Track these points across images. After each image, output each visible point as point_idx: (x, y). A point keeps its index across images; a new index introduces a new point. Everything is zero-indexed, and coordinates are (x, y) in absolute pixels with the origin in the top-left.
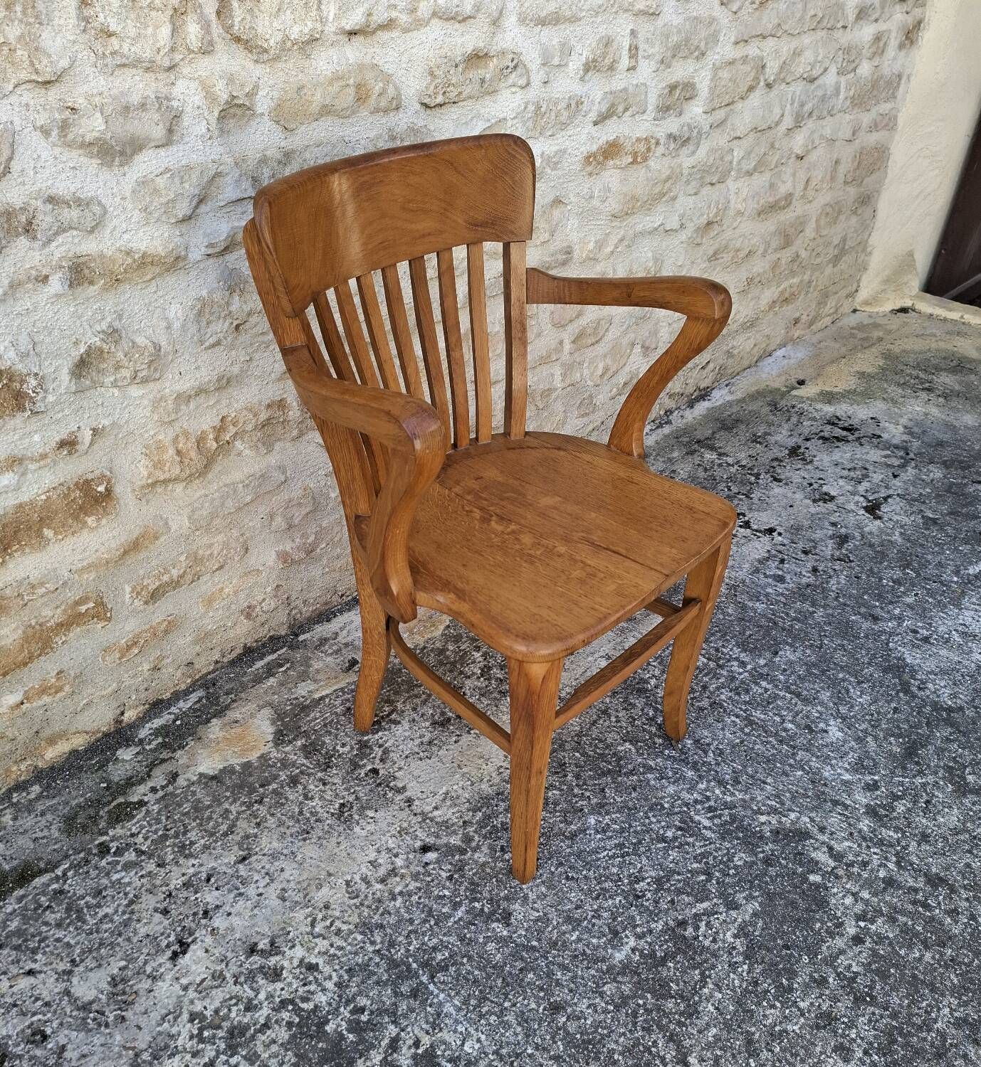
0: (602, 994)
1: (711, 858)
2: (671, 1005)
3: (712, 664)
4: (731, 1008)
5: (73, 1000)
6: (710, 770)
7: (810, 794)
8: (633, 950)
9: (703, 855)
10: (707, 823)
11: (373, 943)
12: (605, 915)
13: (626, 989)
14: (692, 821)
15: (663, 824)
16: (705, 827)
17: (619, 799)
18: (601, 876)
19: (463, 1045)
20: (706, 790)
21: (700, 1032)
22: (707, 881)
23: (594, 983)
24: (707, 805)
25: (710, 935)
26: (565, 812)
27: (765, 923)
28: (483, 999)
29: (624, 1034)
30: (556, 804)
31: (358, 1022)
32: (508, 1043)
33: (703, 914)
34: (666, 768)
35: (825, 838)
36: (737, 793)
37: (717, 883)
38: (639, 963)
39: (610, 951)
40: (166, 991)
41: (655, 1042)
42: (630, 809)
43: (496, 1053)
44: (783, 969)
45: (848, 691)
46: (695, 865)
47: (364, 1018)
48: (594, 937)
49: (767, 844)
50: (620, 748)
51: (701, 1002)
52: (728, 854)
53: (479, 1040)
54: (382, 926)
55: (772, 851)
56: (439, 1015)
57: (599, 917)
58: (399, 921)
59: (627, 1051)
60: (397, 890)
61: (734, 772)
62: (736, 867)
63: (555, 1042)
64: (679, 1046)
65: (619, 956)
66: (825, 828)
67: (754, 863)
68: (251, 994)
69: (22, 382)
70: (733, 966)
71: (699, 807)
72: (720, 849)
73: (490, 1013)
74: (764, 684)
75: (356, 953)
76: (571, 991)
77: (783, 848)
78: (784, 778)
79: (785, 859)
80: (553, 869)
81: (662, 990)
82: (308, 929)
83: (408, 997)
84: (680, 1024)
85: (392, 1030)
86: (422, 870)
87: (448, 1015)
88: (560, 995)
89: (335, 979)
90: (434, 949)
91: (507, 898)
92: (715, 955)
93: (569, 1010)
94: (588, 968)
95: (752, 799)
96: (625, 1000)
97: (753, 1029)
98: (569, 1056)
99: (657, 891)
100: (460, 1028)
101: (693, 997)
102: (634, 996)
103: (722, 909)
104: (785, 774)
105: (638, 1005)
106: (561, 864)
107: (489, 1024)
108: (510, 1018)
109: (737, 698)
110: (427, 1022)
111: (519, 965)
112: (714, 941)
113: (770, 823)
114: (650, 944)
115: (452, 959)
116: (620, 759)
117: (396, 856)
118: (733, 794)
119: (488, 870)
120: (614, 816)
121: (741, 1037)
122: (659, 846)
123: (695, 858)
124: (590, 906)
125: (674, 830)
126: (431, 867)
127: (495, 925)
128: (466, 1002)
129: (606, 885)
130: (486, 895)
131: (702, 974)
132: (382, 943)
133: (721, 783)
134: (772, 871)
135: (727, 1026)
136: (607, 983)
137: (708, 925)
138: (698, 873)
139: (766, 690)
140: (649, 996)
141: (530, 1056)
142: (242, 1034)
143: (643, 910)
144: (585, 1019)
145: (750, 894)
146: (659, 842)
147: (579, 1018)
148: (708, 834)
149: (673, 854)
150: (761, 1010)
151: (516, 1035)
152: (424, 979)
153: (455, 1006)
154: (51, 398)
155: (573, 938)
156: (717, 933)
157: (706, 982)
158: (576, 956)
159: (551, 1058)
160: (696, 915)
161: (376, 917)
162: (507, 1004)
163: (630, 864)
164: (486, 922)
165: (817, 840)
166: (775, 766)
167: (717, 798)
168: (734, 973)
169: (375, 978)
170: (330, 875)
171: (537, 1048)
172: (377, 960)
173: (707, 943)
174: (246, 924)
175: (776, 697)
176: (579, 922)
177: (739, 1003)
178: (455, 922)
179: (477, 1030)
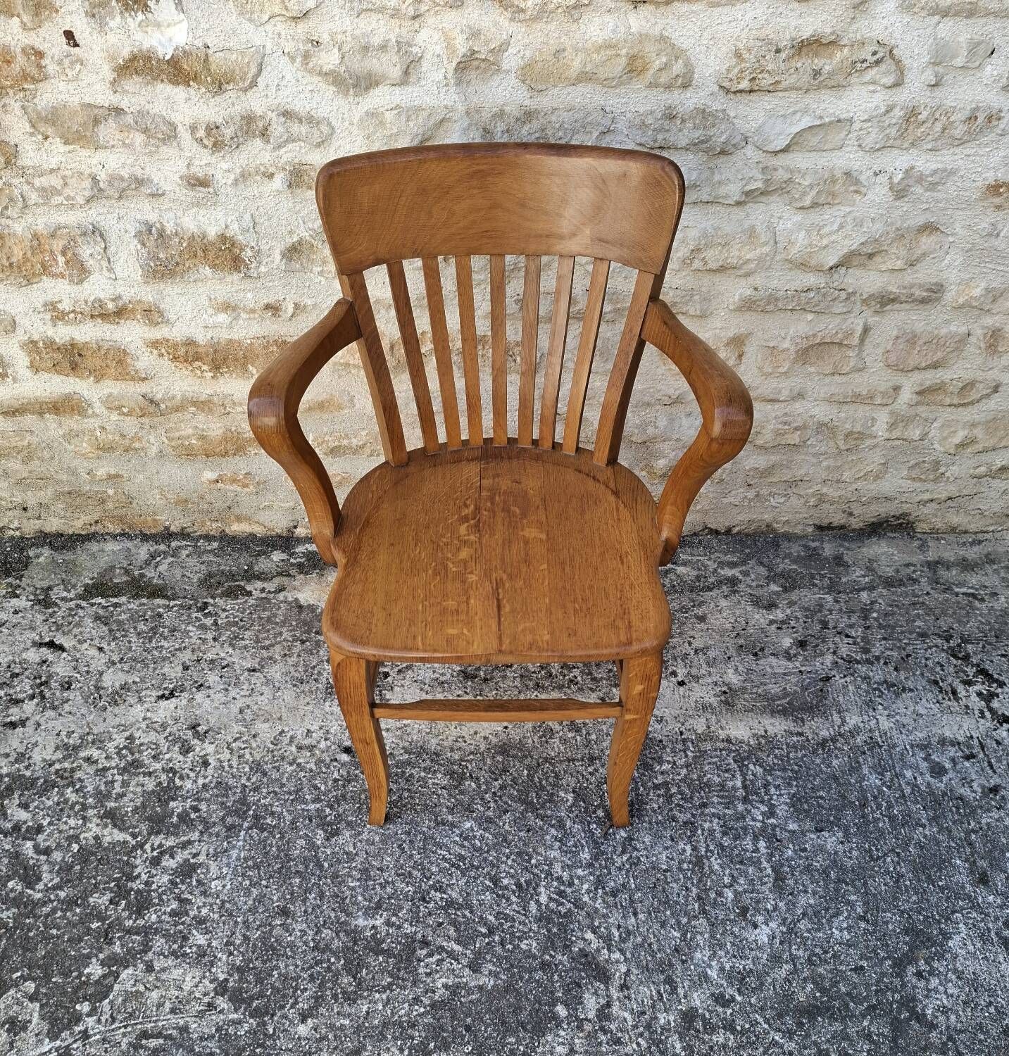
0: (318, 932)
1: (509, 924)
2: (346, 981)
3: (741, 793)
4: (376, 1022)
5: (99, 680)
6: (606, 867)
7: (659, 956)
8: (373, 927)
9: (506, 917)
10: (543, 899)
11: (249, 779)
12: (389, 890)
13: (336, 944)
14: (534, 889)
15: (512, 871)
16: (537, 901)
17: (507, 827)
18: (421, 864)
19: (214, 880)
20: (579, 878)
21: (338, 1013)
22: (484, 936)
23: (325, 921)
24: (562, 888)
25: (431, 969)
26: (460, 803)
27: (478, 1000)
28: (257, 867)
29: (297, 966)
30: (461, 793)
31: (188, 815)
32: (236, 903)
33: (447, 952)
34: (574, 837)
35: (615, 993)
36: (600, 901)
37: (488, 944)
38: (365, 938)
39: (360, 913)
40: (138, 712)
41: (306, 989)
42: (505, 840)
43: (223, 902)
44: (444, 1038)
45: (837, 914)
46: (491, 918)
47: (193, 816)
48: (363, 896)
49: (563, 955)
50: (562, 794)
51: (365, 998)
52: (525, 933)
53: (224, 886)
54: (265, 774)
55: (561, 962)
56: (226, 851)
57: (383, 887)
58: (276, 780)
59: (285, 978)
60: (299, 761)
61: (623, 885)
62: (517, 947)
63: (257, 929)
64: (316, 1007)
65: (361, 922)
66: (628, 989)
67: (534, 957)
68: (165, 750)
69: (242, 250)
70: (417, 1000)
71: (555, 884)
72: (525, 924)
73: (250, 878)
74: (762, 844)
75: (234, 777)
76: (305, 912)
77: (572, 969)
78: (656, 926)
79: (560, 975)
80: (399, 832)
81: (353, 968)
82: (230, 740)
83: (226, 827)
84: (335, 996)
85: (196, 836)
86: (328, 760)
87: (229, 857)
88: (297, 908)
89: (207, 781)
90: (273, 814)
91: (349, 824)
92: (415, 983)
93: (289, 921)
94: (333, 910)
95: (605, 916)
96: (327, 948)
97: (370, 1048)
98: (254, 944)
99: (442, 908)
100: (225, 870)
101: (364, 991)
102: (335, 954)
103: (464, 962)
104: (663, 924)
105: (329, 960)
106: (408, 833)
107: (241, 884)
108: (255, 892)
109: (718, 835)
110: (215, 850)
111: (301, 868)
112: (428, 975)
113: (590, 944)
114: (388, 934)
115: (271, 830)
116: (551, 801)
117: (326, 739)
118: (594, 899)
119: (363, 796)
120: (487, 835)
121: (356, 1043)
122: (487, 882)
123: (499, 913)
124: (389, 875)
125: (512, 882)
126: (335, 764)
127: (320, 832)
128: (246, 859)
129: (415, 873)
130: (341, 810)
131: (390, 984)
132: (253, 783)
133: (599, 883)
134: (539, 975)
135: (358, 1030)
136: (331, 929)
137: (439, 962)
138: (485, 924)
139: (757, 850)
140: (342, 962)
141: (236, 922)
142: (137, 767)
143: (415, 911)
144: (290, 935)
145: (499, 973)
146: (491, 880)
147: (287, 931)
148: (533, 907)
149: (488, 896)
150: (392, 1043)
151: (246, 903)
152: (246, 825)
153: (239, 855)
154: (262, 269)
155: (352, 884)
156: (437, 971)
157: (385, 991)
158: (338, 896)
159: (244, 935)
160: (442, 948)
161: (270, 766)
162: (264, 883)
163: (450, 875)
164: (318, 826)
165: (608, 989)
166: (664, 912)
167: (578, 891)
168: (410, 1005)
169: (225, 799)
170: (280, 719)
171: (244, 923)
172: (238, 791)
173: (421, 970)
174: (209, 709)
175: (756, 863)
176: (369, 878)
177: (385, 1025)
178: (303, 810)
179: (231, 879)
